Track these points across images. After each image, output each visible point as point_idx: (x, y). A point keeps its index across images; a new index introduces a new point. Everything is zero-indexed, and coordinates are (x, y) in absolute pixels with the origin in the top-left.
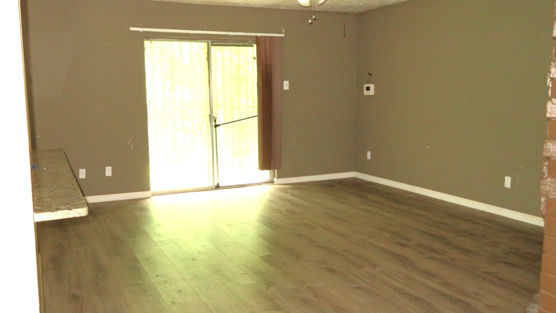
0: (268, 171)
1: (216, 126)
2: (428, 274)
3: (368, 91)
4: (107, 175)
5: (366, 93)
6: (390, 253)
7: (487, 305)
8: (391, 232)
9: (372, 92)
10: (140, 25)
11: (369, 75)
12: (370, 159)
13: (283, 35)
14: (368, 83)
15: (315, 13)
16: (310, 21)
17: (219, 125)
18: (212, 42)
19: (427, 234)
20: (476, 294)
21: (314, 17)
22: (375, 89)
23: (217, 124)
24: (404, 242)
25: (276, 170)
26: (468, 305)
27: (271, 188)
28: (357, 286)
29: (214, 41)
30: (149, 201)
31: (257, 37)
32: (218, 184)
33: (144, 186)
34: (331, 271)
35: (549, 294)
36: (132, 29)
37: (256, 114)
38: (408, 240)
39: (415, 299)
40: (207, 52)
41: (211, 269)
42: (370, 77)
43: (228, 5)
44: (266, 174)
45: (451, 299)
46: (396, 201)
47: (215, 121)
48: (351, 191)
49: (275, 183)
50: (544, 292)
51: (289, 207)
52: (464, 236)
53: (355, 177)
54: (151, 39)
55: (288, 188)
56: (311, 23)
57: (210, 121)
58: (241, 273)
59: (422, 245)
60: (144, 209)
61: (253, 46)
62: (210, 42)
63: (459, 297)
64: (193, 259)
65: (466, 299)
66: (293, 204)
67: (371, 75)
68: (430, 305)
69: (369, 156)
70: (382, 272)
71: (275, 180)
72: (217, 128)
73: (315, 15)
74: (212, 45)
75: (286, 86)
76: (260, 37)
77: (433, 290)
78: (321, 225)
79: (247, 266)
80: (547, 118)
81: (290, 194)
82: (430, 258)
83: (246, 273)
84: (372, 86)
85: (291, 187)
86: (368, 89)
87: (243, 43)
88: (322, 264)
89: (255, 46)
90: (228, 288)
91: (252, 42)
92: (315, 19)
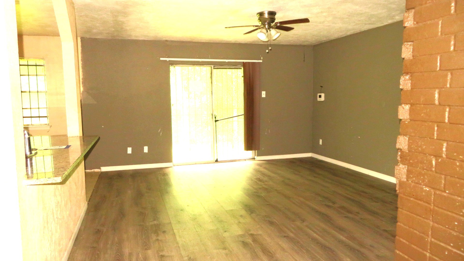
0: (251, 151)
1: (216, 121)
2: (341, 229)
3: (320, 98)
4: (145, 152)
5: (319, 99)
6: (317, 211)
7: (377, 255)
8: (324, 197)
9: (323, 99)
10: (167, 57)
11: (321, 87)
12: (321, 144)
13: (261, 61)
14: (320, 93)
15: (270, 45)
16: (267, 51)
17: (218, 121)
18: (214, 66)
19: (350, 199)
20: (371, 246)
21: (270, 48)
22: (325, 97)
23: (216, 120)
24: (330, 204)
25: (256, 151)
26: (362, 254)
27: (253, 163)
28: (286, 235)
29: (215, 65)
30: (170, 169)
31: (243, 62)
32: (217, 159)
33: (168, 159)
34: (271, 223)
35: (401, 254)
36: (161, 59)
37: (243, 113)
38: (334, 203)
39: (324, 247)
40: (210, 73)
41: (190, 217)
42: (321, 89)
43: (224, 42)
44: (251, 153)
45: (352, 249)
46: (335, 174)
47: (215, 118)
48: (306, 166)
49: (255, 159)
50: (398, 252)
51: (259, 176)
52: (376, 202)
53: (312, 156)
54: (174, 65)
55: (263, 163)
56: (268, 52)
57: (212, 118)
58: (210, 221)
59: (343, 208)
60: (165, 175)
61: (241, 69)
62: (212, 66)
63: (358, 247)
64: (182, 210)
65: (363, 250)
66: (263, 174)
67: (322, 87)
68: (334, 253)
69: (321, 142)
70: (307, 226)
71: (256, 157)
72: (217, 122)
73: (271, 47)
74: (214, 69)
75: (264, 94)
76: (246, 62)
77: (340, 241)
78: (276, 190)
79: (216, 216)
80: (399, 119)
81: (263, 167)
82: (345, 217)
83: (213, 222)
84: (323, 95)
85: (266, 163)
86: (320, 96)
87: (235, 67)
88: (267, 218)
89: (242, 68)
90: (197, 231)
91: (241, 66)
92: (271, 50)
